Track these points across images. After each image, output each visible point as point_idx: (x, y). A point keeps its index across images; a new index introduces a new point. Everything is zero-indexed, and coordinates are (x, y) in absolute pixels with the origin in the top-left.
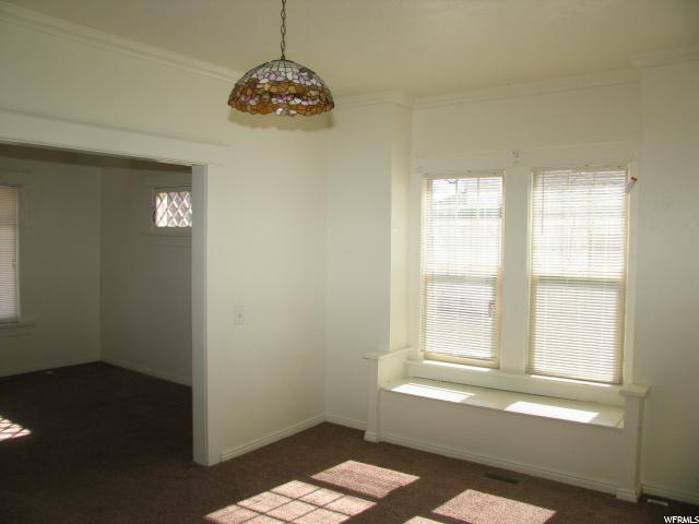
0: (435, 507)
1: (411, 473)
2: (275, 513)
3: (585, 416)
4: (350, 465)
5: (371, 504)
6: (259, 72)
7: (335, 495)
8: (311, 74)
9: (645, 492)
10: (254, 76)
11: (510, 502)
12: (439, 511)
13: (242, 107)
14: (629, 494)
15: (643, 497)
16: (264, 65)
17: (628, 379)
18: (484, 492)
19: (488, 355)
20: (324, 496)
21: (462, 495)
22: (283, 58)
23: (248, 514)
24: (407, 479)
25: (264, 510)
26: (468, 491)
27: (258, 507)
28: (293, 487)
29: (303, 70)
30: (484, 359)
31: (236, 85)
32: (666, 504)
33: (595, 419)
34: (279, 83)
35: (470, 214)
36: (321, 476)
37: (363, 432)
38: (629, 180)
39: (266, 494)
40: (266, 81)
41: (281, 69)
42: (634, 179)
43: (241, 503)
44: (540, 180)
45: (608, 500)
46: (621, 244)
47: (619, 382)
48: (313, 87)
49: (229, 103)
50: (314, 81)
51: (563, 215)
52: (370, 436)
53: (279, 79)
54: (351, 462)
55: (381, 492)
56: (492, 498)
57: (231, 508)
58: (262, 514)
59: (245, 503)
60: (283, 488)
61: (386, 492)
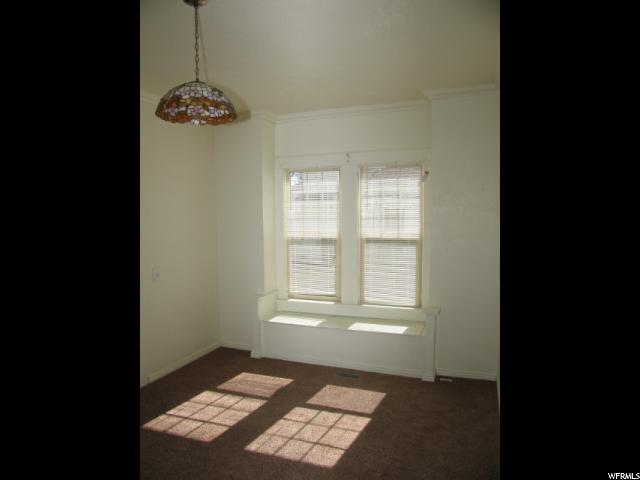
0: (308, 399)
1: (287, 377)
2: (196, 416)
3: (401, 330)
4: (243, 376)
5: (263, 402)
6: (182, 90)
7: (237, 399)
8: (221, 94)
9: (439, 374)
10: (177, 93)
11: (357, 390)
12: (311, 401)
13: (166, 117)
14: (429, 377)
15: (438, 378)
16: (184, 85)
17: (424, 303)
18: (338, 385)
19: (333, 293)
20: (229, 400)
21: (324, 389)
22: (197, 81)
23: (175, 420)
24: (286, 382)
25: (187, 415)
26: (328, 386)
27: (182, 414)
28: (206, 396)
29: (214, 90)
30: (331, 296)
31: (162, 100)
32: (450, 380)
33: (407, 331)
34: (198, 98)
35: (317, 197)
36: (226, 386)
37: (249, 352)
38: (424, 174)
39: (186, 403)
40: (187, 97)
41: (199, 88)
42: (426, 173)
43: (168, 412)
44: (364, 175)
45: (416, 382)
46: (418, 216)
47: (419, 306)
48: (223, 103)
49: (156, 114)
50: (223, 98)
51: (380, 196)
52: (255, 355)
53: (197, 96)
54: (244, 374)
55: (269, 393)
56: (345, 389)
57: (162, 417)
58: (186, 418)
59: (171, 412)
60: (198, 398)
61: (272, 392)
